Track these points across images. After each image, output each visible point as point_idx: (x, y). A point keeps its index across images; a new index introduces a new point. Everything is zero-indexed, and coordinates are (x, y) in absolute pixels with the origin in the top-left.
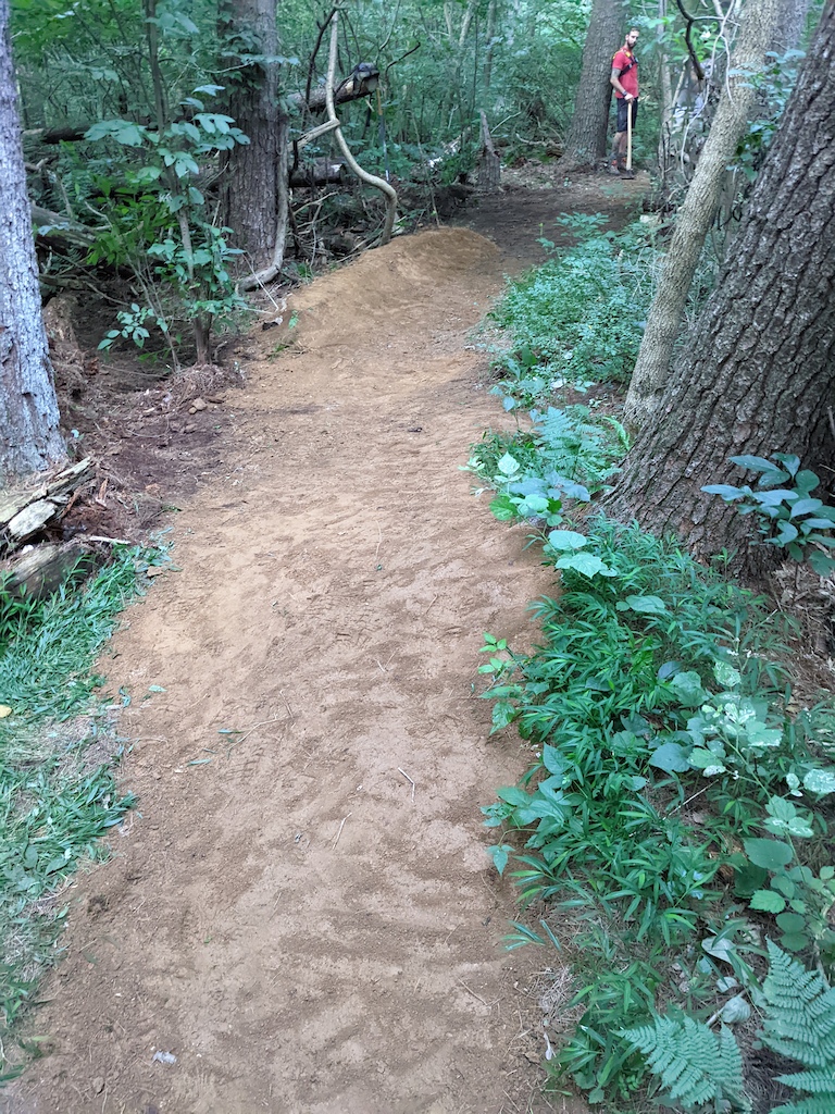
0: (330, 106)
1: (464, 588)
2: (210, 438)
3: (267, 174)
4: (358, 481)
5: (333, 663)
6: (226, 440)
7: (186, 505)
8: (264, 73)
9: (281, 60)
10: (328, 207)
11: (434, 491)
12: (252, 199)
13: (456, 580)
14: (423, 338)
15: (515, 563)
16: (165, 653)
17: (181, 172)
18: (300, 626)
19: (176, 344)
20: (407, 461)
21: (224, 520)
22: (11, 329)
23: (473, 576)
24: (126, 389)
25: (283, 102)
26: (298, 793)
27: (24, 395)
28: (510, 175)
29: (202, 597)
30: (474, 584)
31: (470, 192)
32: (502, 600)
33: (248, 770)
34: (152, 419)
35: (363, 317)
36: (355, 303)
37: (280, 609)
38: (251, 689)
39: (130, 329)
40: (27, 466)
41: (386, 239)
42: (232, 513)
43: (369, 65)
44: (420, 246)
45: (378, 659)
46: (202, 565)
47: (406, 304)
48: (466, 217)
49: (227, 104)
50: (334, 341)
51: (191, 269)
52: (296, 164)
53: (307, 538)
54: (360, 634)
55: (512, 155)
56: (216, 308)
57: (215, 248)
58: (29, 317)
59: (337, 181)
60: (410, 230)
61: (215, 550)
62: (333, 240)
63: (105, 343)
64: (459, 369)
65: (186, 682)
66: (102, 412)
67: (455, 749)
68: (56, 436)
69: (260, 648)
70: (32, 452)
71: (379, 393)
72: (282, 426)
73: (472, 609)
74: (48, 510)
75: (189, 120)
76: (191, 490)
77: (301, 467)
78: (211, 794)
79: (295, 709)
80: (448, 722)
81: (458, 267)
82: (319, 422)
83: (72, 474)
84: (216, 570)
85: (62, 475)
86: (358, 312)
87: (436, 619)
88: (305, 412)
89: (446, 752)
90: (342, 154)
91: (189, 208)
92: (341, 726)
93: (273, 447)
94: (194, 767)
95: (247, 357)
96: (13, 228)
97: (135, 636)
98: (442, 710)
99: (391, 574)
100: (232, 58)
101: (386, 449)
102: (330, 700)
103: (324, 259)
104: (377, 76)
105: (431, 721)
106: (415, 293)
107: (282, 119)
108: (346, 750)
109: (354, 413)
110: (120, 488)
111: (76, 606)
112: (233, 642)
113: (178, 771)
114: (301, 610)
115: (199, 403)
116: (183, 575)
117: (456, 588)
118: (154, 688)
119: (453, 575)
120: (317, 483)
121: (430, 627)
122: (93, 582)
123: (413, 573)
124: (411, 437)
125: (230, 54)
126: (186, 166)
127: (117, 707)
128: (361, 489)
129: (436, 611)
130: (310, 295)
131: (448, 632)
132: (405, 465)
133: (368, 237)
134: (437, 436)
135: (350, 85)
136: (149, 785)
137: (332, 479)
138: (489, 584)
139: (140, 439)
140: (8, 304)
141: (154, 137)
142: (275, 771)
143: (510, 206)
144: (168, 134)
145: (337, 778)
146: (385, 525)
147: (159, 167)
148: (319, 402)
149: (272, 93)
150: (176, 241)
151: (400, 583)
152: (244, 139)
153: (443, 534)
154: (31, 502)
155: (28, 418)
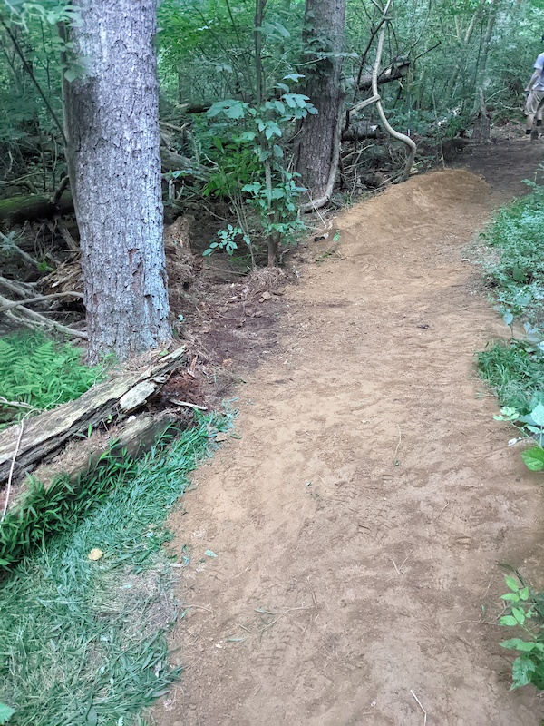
0: (375, 86)
1: (473, 497)
2: (271, 322)
3: (327, 134)
4: (378, 370)
5: (353, 555)
6: (282, 325)
7: (250, 378)
8: (332, 65)
9: (345, 55)
10: (365, 154)
11: (442, 389)
12: (315, 151)
13: (466, 489)
14: (429, 250)
15: (522, 480)
16: (220, 517)
17: (269, 135)
18: (328, 511)
19: (254, 251)
20: (417, 354)
21: (276, 394)
22: (140, 250)
23: (482, 488)
24: (219, 281)
25: (343, 84)
26: (317, 696)
27: (146, 296)
28: (496, 131)
29: (253, 467)
30: (483, 495)
31: (466, 144)
32: (509, 516)
33: (276, 659)
34: (234, 305)
35: (385, 234)
36: (381, 224)
37: (313, 490)
38: (284, 569)
39: (224, 242)
40: (143, 345)
41: (405, 177)
42: (281, 389)
43: (403, 57)
44: (430, 182)
45: (394, 558)
46: (256, 435)
47: (417, 225)
48: (463, 161)
49: (305, 86)
50: (364, 251)
51: (269, 202)
52: (347, 126)
53: (337, 421)
54: (379, 530)
55: (497, 117)
56: (284, 230)
57: (287, 187)
58: (154, 242)
59: (373, 137)
60: (422, 171)
61: (267, 422)
62: (368, 177)
63: (208, 251)
64: (457, 276)
65: (234, 551)
66: (202, 299)
67: (467, 680)
68: (165, 324)
69: (294, 526)
70: (148, 335)
71: (395, 293)
72: (323, 316)
73: (482, 521)
74: (149, 388)
75: (278, 98)
76: (255, 365)
77: (334, 352)
78: (243, 678)
79: (320, 599)
80: (459, 644)
81: (457, 198)
82: (350, 315)
83: (171, 359)
84: (266, 441)
85: (164, 359)
86: (383, 230)
87: (447, 525)
88: (340, 306)
89: (458, 682)
90: (379, 117)
91: (271, 159)
92: (359, 627)
93: (315, 333)
94: (232, 644)
95: (301, 261)
96: (148, 180)
97: (201, 497)
98: (453, 630)
99: (407, 472)
100: (311, 55)
101: (400, 342)
102: (350, 595)
103: (360, 190)
104: (408, 65)
105: (443, 640)
106: (424, 216)
107: (341, 96)
108: (362, 655)
109: (376, 308)
110: (205, 362)
111: (161, 463)
112: (273, 516)
113: (218, 646)
114: (329, 494)
115: (266, 295)
116: (241, 442)
117: (466, 496)
118: (208, 553)
119: (463, 483)
120: (346, 368)
121: (442, 533)
122: (177, 443)
123: (427, 475)
124: (419, 333)
125: (310, 52)
126: (272, 130)
127: (179, 565)
128: (380, 378)
129: (447, 517)
130: (349, 218)
131: (458, 542)
132: (416, 358)
133: (393, 174)
134: (441, 334)
135: (389, 71)
136: (193, 657)
137: (357, 365)
138: (497, 498)
139: (224, 320)
140: (140, 233)
141: (253, 111)
142: (299, 665)
143: (496, 153)
144: (263, 109)
145: (353, 686)
146: (400, 419)
147: (256, 132)
148: (350, 298)
149: (335, 78)
150: (261, 183)
151: (416, 483)
152: (314, 111)
153: (452, 436)
154: (138, 382)
155: (147, 312)
